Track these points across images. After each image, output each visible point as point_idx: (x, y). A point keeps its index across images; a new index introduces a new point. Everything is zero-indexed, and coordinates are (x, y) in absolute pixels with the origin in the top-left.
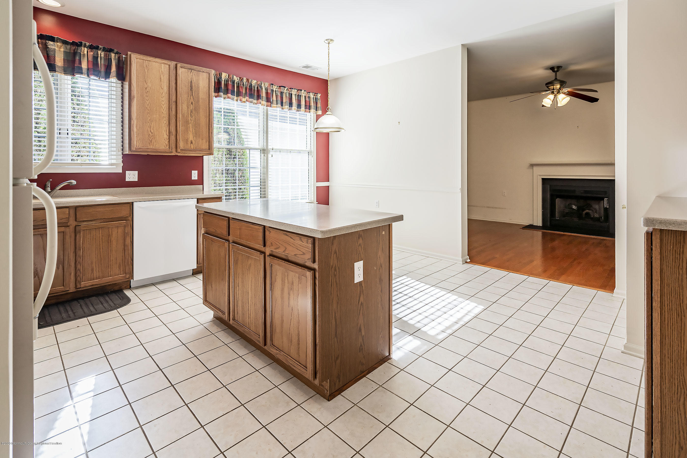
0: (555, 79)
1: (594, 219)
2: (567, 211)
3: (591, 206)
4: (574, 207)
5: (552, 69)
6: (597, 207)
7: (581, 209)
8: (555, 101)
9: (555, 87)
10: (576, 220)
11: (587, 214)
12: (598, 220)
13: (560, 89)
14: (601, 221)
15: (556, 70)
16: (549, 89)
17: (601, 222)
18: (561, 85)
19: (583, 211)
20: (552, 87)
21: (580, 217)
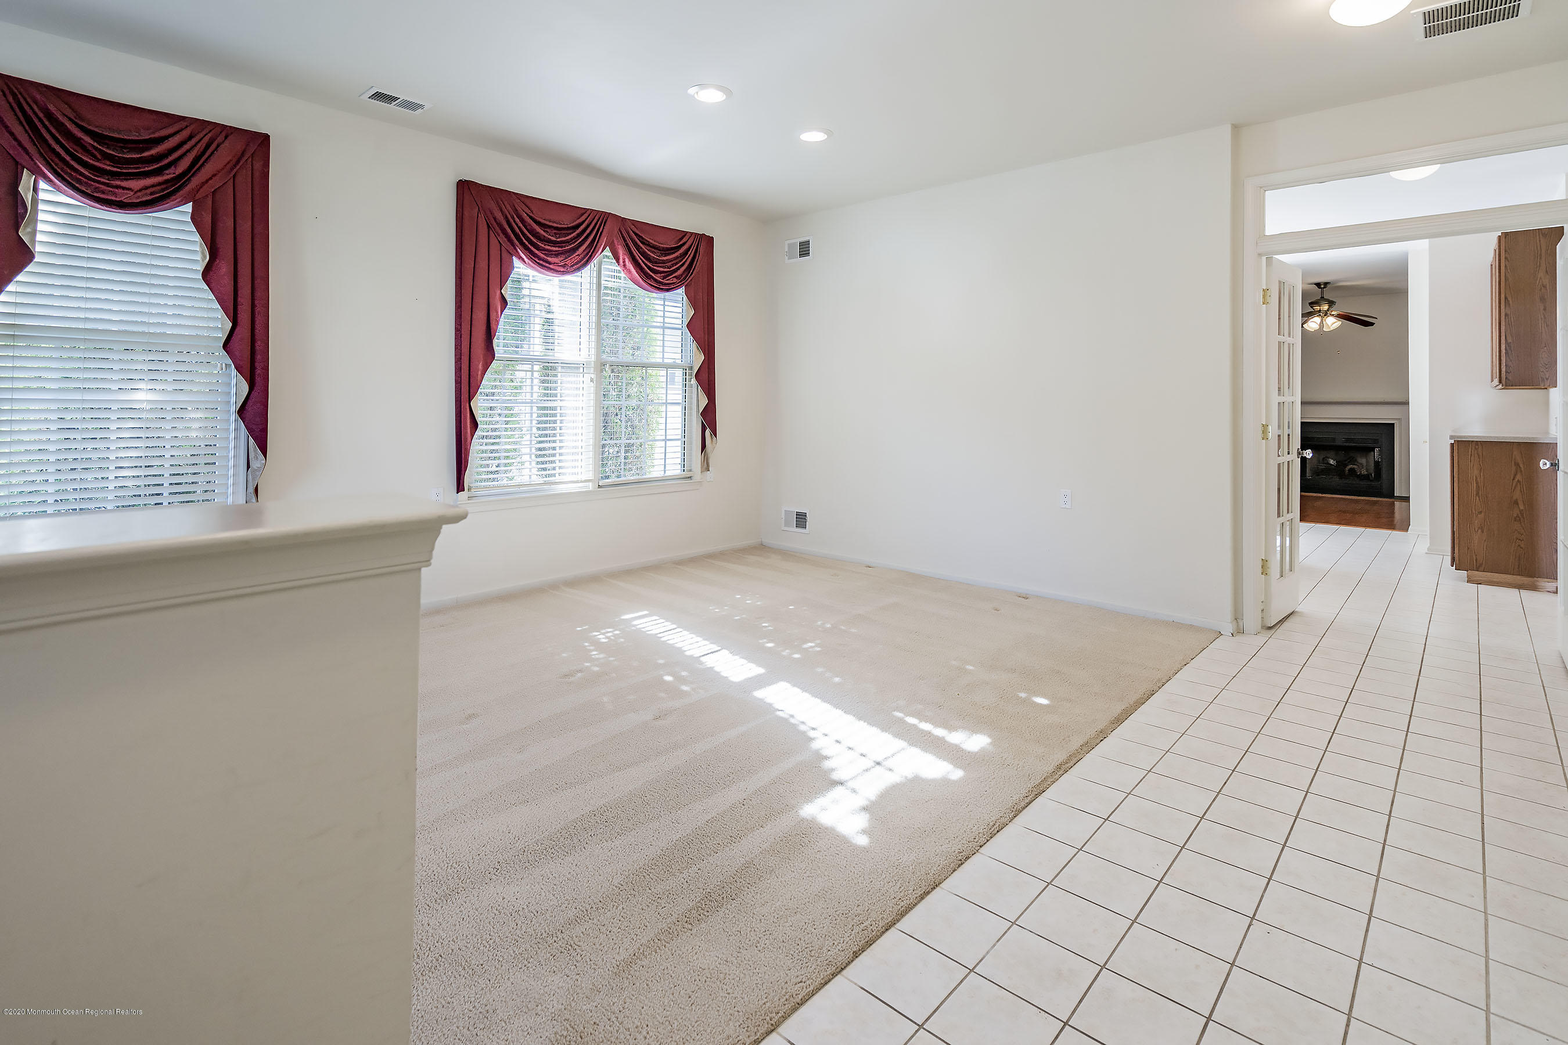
0: (1321, 297)
1: (1362, 477)
2: (1323, 466)
3: (1356, 460)
4: (1332, 462)
5: (1318, 285)
6: (1363, 461)
7: (1341, 464)
8: (1321, 325)
9: (1321, 308)
10: (1336, 479)
11: (1352, 470)
12: (1367, 477)
13: (1328, 310)
14: (1371, 479)
15: (1322, 286)
16: (1314, 309)
17: (1371, 481)
18: (1330, 306)
19: (1346, 467)
20: (1319, 308)
21: (1341, 475)
